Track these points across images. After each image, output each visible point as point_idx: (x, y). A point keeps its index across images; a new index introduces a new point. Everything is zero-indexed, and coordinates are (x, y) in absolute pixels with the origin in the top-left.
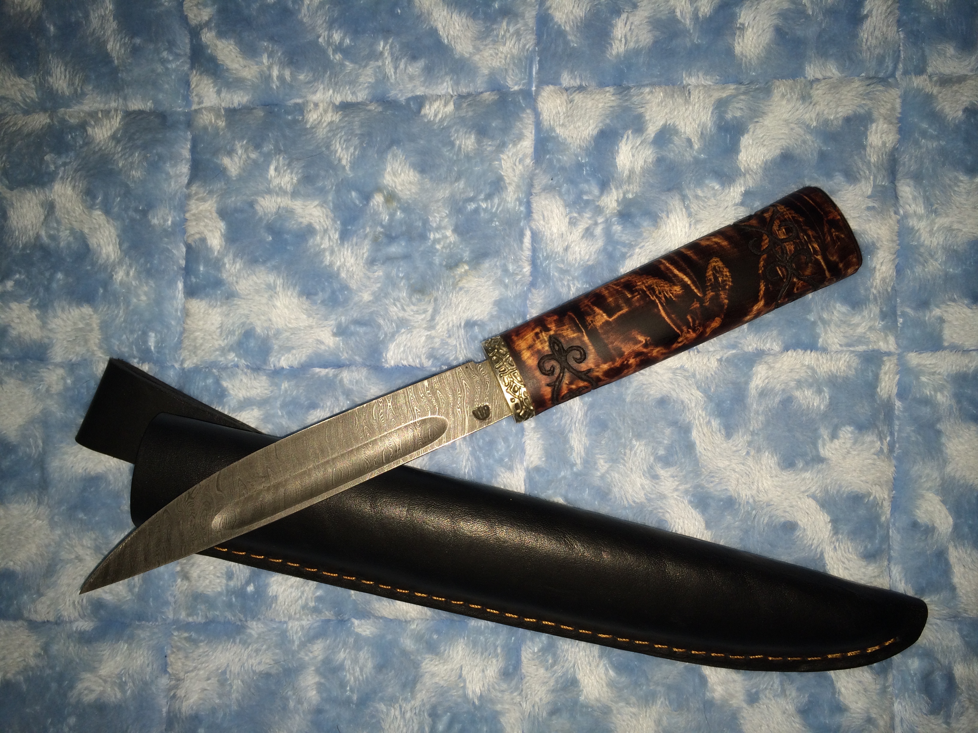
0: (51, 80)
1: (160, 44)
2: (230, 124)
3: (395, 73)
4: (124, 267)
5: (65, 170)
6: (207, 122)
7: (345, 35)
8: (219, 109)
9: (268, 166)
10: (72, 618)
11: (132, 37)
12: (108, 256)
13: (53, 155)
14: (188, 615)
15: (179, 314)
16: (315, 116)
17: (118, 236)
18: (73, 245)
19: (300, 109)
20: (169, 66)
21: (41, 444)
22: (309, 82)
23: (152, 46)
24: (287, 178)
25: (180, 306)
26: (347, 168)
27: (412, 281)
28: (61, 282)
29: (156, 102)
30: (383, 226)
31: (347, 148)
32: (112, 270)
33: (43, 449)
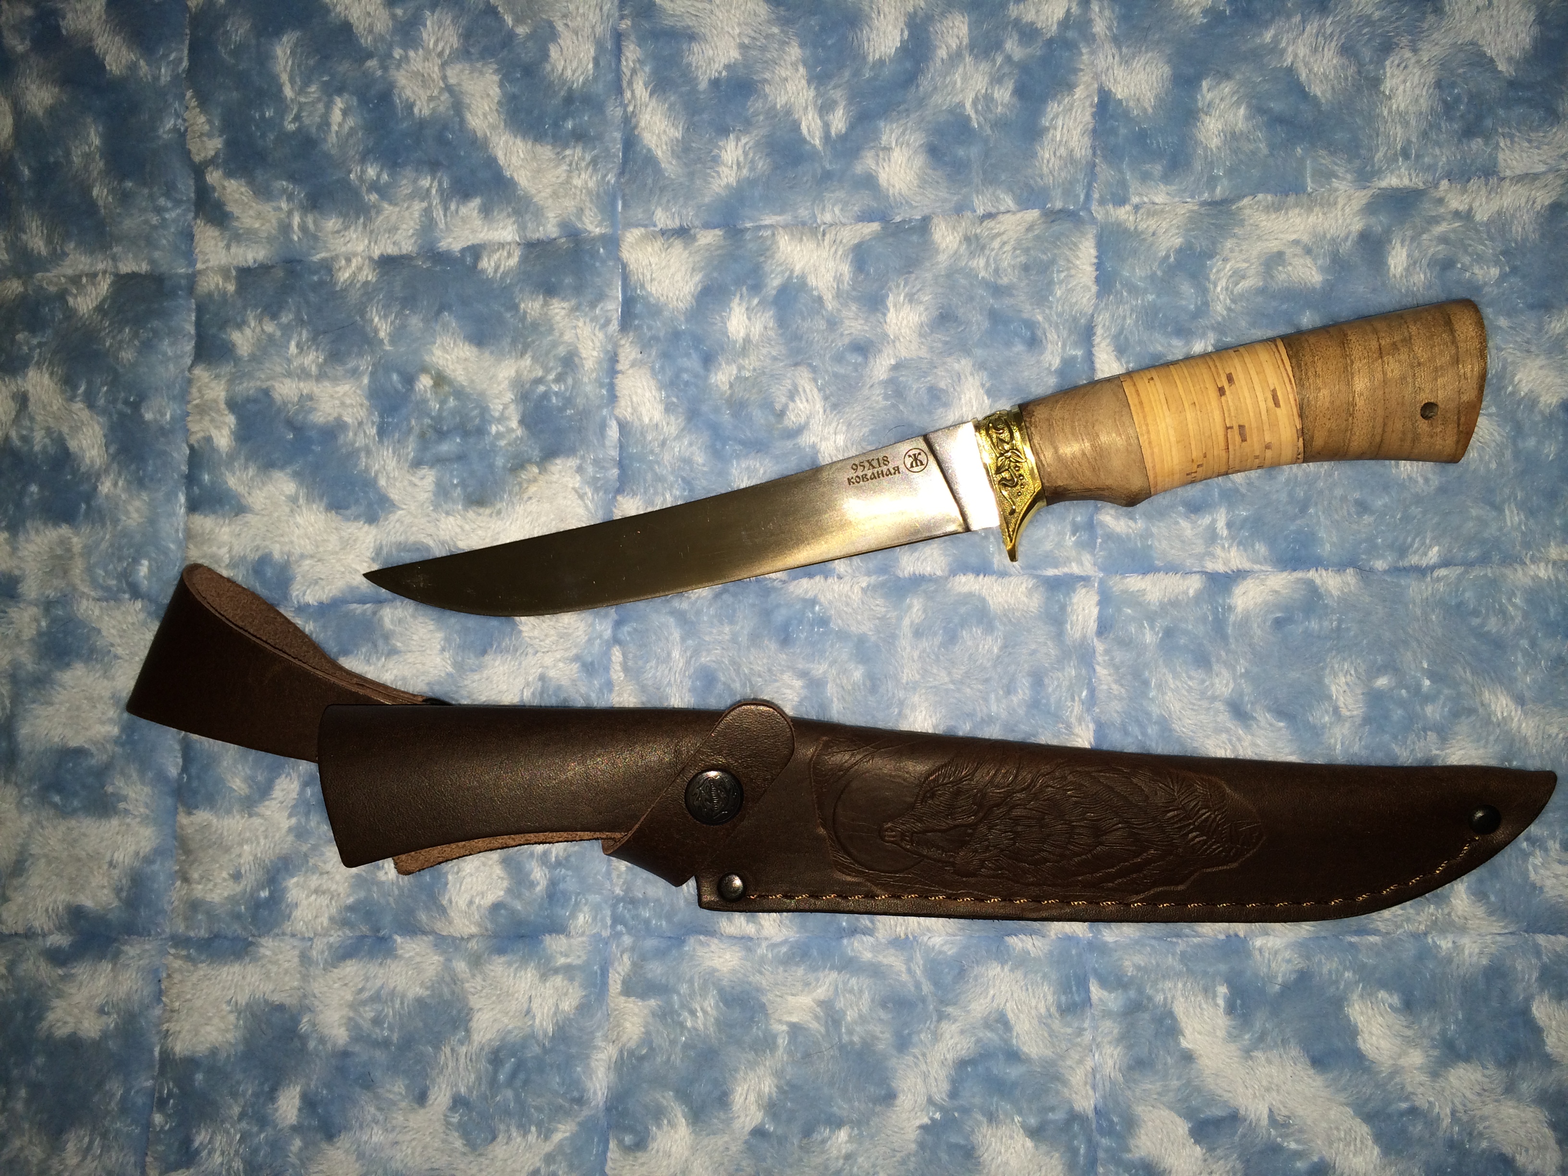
0: (24, 237)
1: (155, 189)
2: (241, 288)
3: (445, 215)
4: (112, 476)
5: (40, 354)
6: (213, 287)
7: (381, 170)
8: (229, 270)
9: (288, 342)
10: (46, 928)
11: (121, 181)
12: (92, 462)
13: (26, 333)
14: (187, 928)
15: (180, 535)
16: (347, 275)
17: (105, 436)
18: (49, 448)
19: (327, 267)
20: (167, 216)
21: (9, 705)
22: (338, 232)
23: (146, 191)
24: (312, 356)
25: (182, 526)
26: (386, 341)
27: (470, 489)
28: (36, 497)
29: (152, 262)
30: (432, 418)
31: (386, 316)
32: (97, 480)
33: (11, 711)
